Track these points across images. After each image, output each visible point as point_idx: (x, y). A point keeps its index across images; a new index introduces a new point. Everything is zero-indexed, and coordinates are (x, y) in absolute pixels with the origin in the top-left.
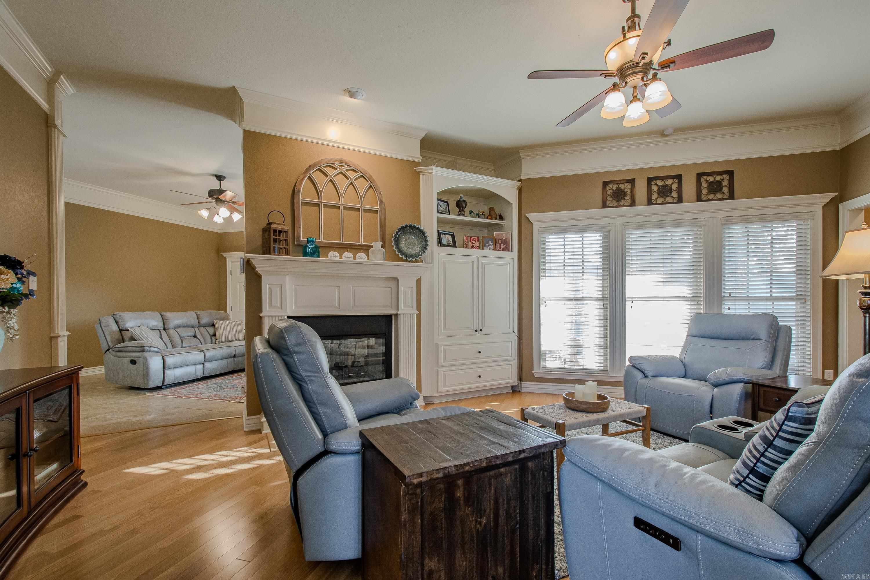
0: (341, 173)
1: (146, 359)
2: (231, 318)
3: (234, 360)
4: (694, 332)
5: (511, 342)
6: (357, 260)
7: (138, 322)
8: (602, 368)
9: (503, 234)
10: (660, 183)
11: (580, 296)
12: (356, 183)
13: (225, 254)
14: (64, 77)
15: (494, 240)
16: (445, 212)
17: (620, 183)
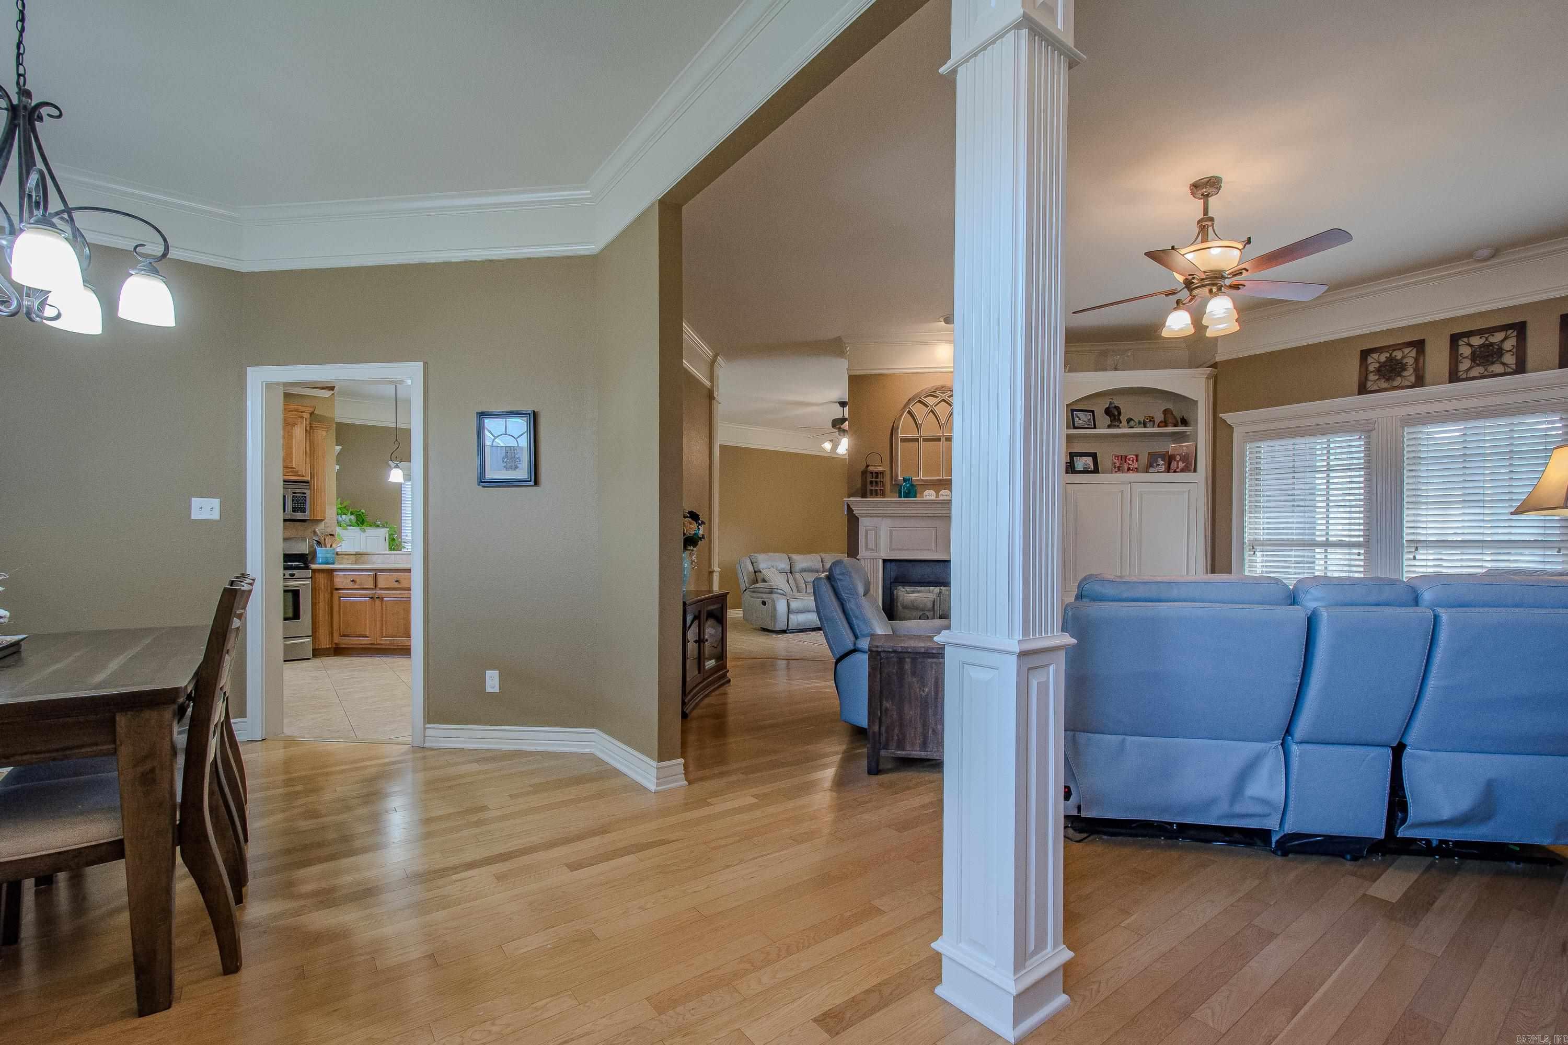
0: (943, 400)
1: (774, 601)
7: (770, 564)
10: (1476, 341)
11: (1322, 538)
14: (721, 357)
15: (1167, 459)
16: (1087, 426)
17: (1394, 350)
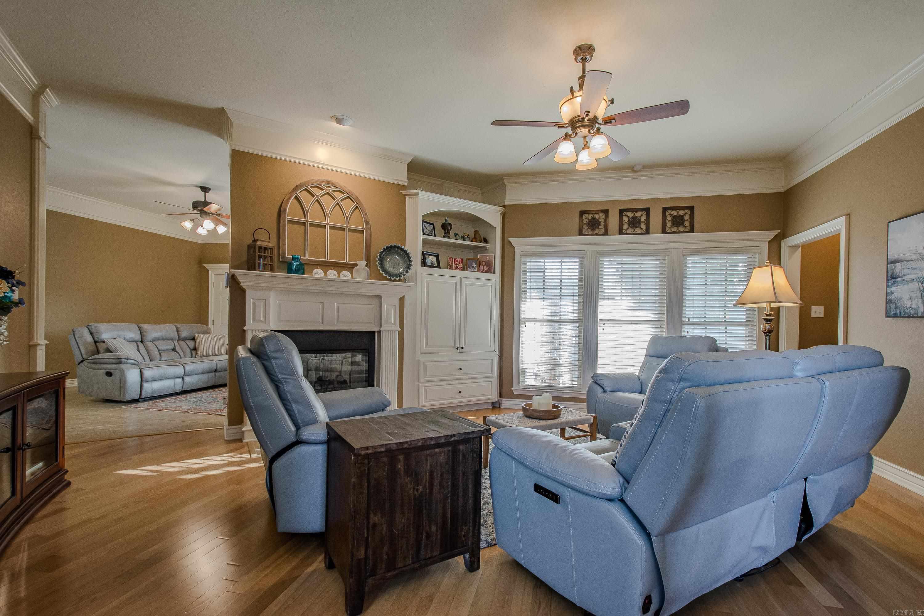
0: (328, 193)
1: (122, 371)
2: (213, 332)
3: (215, 375)
4: (652, 353)
5: (492, 360)
6: (341, 278)
7: (115, 334)
8: (576, 386)
9: (487, 256)
10: (630, 215)
11: (558, 318)
12: (342, 203)
13: (207, 266)
14: (49, 90)
15: (478, 263)
16: (430, 234)
17: (595, 213)
